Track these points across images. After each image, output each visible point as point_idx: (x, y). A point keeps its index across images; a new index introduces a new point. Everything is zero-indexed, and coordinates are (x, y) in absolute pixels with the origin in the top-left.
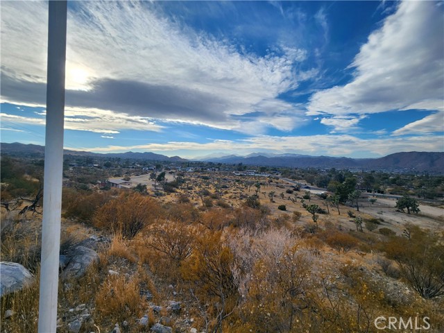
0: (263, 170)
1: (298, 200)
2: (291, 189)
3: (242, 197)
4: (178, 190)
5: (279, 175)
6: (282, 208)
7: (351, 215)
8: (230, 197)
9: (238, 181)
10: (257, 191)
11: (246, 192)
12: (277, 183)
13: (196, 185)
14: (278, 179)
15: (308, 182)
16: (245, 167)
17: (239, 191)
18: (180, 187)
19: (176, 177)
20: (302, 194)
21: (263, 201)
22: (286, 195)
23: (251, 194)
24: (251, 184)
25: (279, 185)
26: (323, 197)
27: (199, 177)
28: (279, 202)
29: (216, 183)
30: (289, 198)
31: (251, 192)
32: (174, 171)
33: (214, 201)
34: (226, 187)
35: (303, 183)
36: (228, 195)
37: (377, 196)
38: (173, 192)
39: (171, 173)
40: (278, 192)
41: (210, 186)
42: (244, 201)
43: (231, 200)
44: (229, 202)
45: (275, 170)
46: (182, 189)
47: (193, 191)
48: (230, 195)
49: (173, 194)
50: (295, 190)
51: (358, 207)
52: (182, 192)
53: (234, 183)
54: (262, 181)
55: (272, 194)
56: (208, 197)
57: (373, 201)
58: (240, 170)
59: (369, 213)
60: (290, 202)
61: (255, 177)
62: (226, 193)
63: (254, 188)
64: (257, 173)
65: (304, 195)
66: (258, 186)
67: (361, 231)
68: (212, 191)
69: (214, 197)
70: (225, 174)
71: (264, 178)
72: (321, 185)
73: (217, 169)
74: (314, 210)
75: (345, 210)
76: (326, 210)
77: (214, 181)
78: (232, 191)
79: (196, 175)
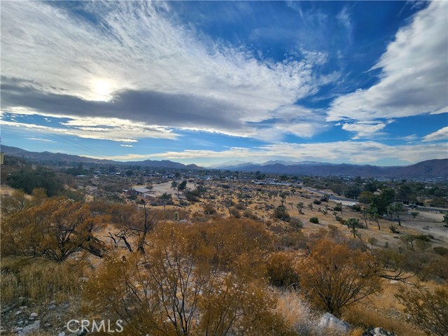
0: (284, 178)
1: (328, 211)
2: (319, 200)
3: (268, 208)
4: (201, 200)
5: (301, 184)
6: (315, 221)
7: (393, 230)
8: (256, 208)
9: (260, 190)
10: (283, 202)
11: (270, 203)
12: (301, 193)
13: (218, 194)
14: (300, 188)
15: (335, 192)
16: (264, 176)
17: (263, 201)
18: (202, 196)
19: (197, 185)
20: (332, 206)
21: (293, 213)
22: (314, 206)
23: (277, 204)
24: (275, 194)
25: (304, 194)
26: (356, 209)
27: (218, 186)
28: (310, 214)
29: (237, 192)
30: (319, 210)
31: (276, 201)
32: (193, 179)
33: (241, 213)
34: (249, 197)
35: (329, 192)
36: (253, 205)
37: (417, 209)
38: (197, 201)
39: (190, 181)
40: (306, 203)
41: (233, 195)
42: (271, 212)
43: (257, 211)
44: (256, 213)
45: (295, 179)
46: (204, 198)
47: (216, 200)
48: (255, 205)
49: (197, 204)
50: (323, 200)
51: (399, 221)
52: (206, 201)
53: (257, 193)
54: (284, 190)
55: (300, 206)
56: (233, 207)
57: (415, 215)
58: (259, 178)
59: (417, 229)
60: (321, 214)
61: (276, 186)
62: (250, 203)
63: (279, 198)
64: (277, 181)
65: (335, 206)
66: (282, 196)
67: (412, 249)
68: (236, 201)
69: (240, 208)
70: (245, 183)
71: (286, 188)
72: (351, 195)
73: (235, 178)
74: (354, 225)
75: (386, 225)
76: (365, 224)
77: (235, 190)
78: (255, 201)
79: (215, 183)
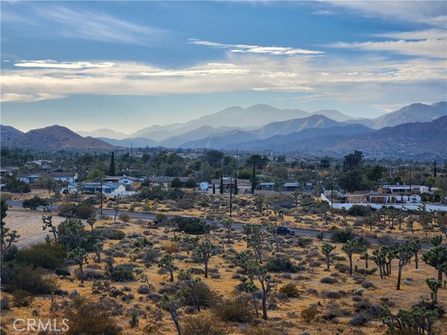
4: (67, 286)
9: (342, 237)
11: (382, 289)
13: (149, 260)
16: (377, 174)
17: (350, 285)
18: (73, 269)
19: (57, 221)
23: (409, 298)
24: (407, 251)
27: (160, 221)
29: (241, 247)
31: (408, 285)
32: (45, 194)
34: (289, 268)
36: (297, 305)
38: (44, 291)
39: (32, 205)
41: (215, 261)
43: (311, 329)
46: (83, 277)
47: (134, 287)
48: (308, 302)
49: (44, 303)
52: (86, 291)
53: (327, 249)
56: (205, 314)
58: (351, 184)
61: (425, 218)
62: (290, 293)
68: (224, 286)
70: (284, 206)
73: (244, 186)
77: (230, 239)
78: (315, 284)
79: (147, 212)
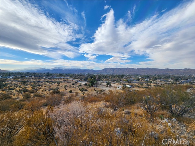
0: (61, 75)
1: (77, 87)
2: (74, 83)
3: (50, 89)
5: (69, 77)
6: (71, 92)
7: (95, 90)
8: (43, 91)
9: (47, 82)
10: (58, 86)
11: (52, 87)
12: (68, 81)
13: (17, 87)
14: (68, 79)
15: (80, 79)
16: (51, 75)
17: (48, 87)
20: (78, 85)
21: (62, 90)
22: (72, 86)
23: (55, 87)
24: (55, 82)
25: (69, 81)
26: (86, 85)
27: (19, 81)
28: (69, 89)
29: (32, 84)
30: (73, 87)
31: (55, 86)
33: (32, 94)
34: (40, 86)
35: (78, 80)
36: (41, 90)
37: (102, 82)
40: (68, 85)
41: (28, 86)
42: (51, 91)
43: (43, 92)
44: (42, 93)
45: (67, 75)
47: (14, 91)
48: (42, 89)
50: (76, 83)
51: (97, 87)
52: (4, 92)
53: (45, 83)
54: (60, 81)
55: (65, 86)
56: (27, 93)
57: (101, 84)
58: (48, 76)
59: (100, 88)
60: (74, 88)
61: (57, 79)
62: (40, 88)
63: (57, 84)
64: (58, 77)
65: (79, 85)
66: (58, 83)
67: (98, 95)
68: (30, 89)
69: (32, 92)
70: (39, 79)
71: (62, 79)
72: (85, 80)
73: (33, 76)
74: (83, 90)
75: (93, 88)
76: (87, 90)
77: (31, 83)
78: (43, 87)
79: (16, 80)
